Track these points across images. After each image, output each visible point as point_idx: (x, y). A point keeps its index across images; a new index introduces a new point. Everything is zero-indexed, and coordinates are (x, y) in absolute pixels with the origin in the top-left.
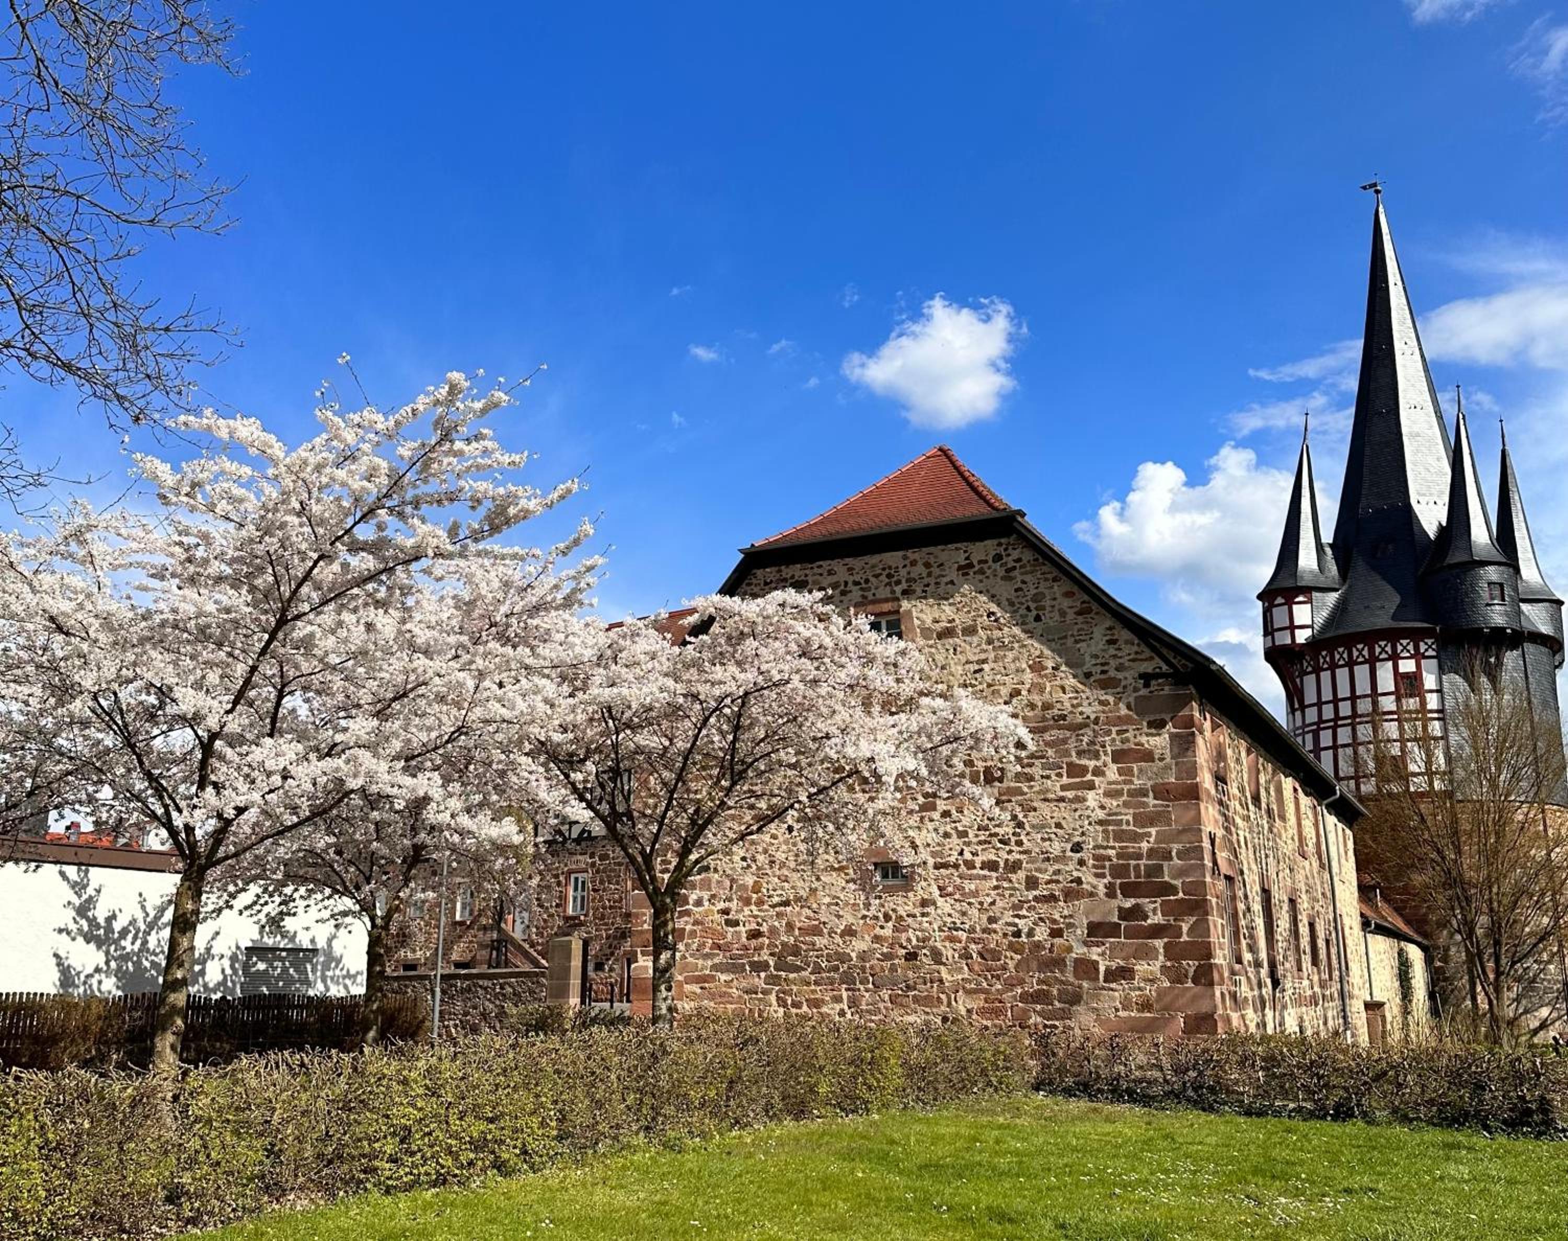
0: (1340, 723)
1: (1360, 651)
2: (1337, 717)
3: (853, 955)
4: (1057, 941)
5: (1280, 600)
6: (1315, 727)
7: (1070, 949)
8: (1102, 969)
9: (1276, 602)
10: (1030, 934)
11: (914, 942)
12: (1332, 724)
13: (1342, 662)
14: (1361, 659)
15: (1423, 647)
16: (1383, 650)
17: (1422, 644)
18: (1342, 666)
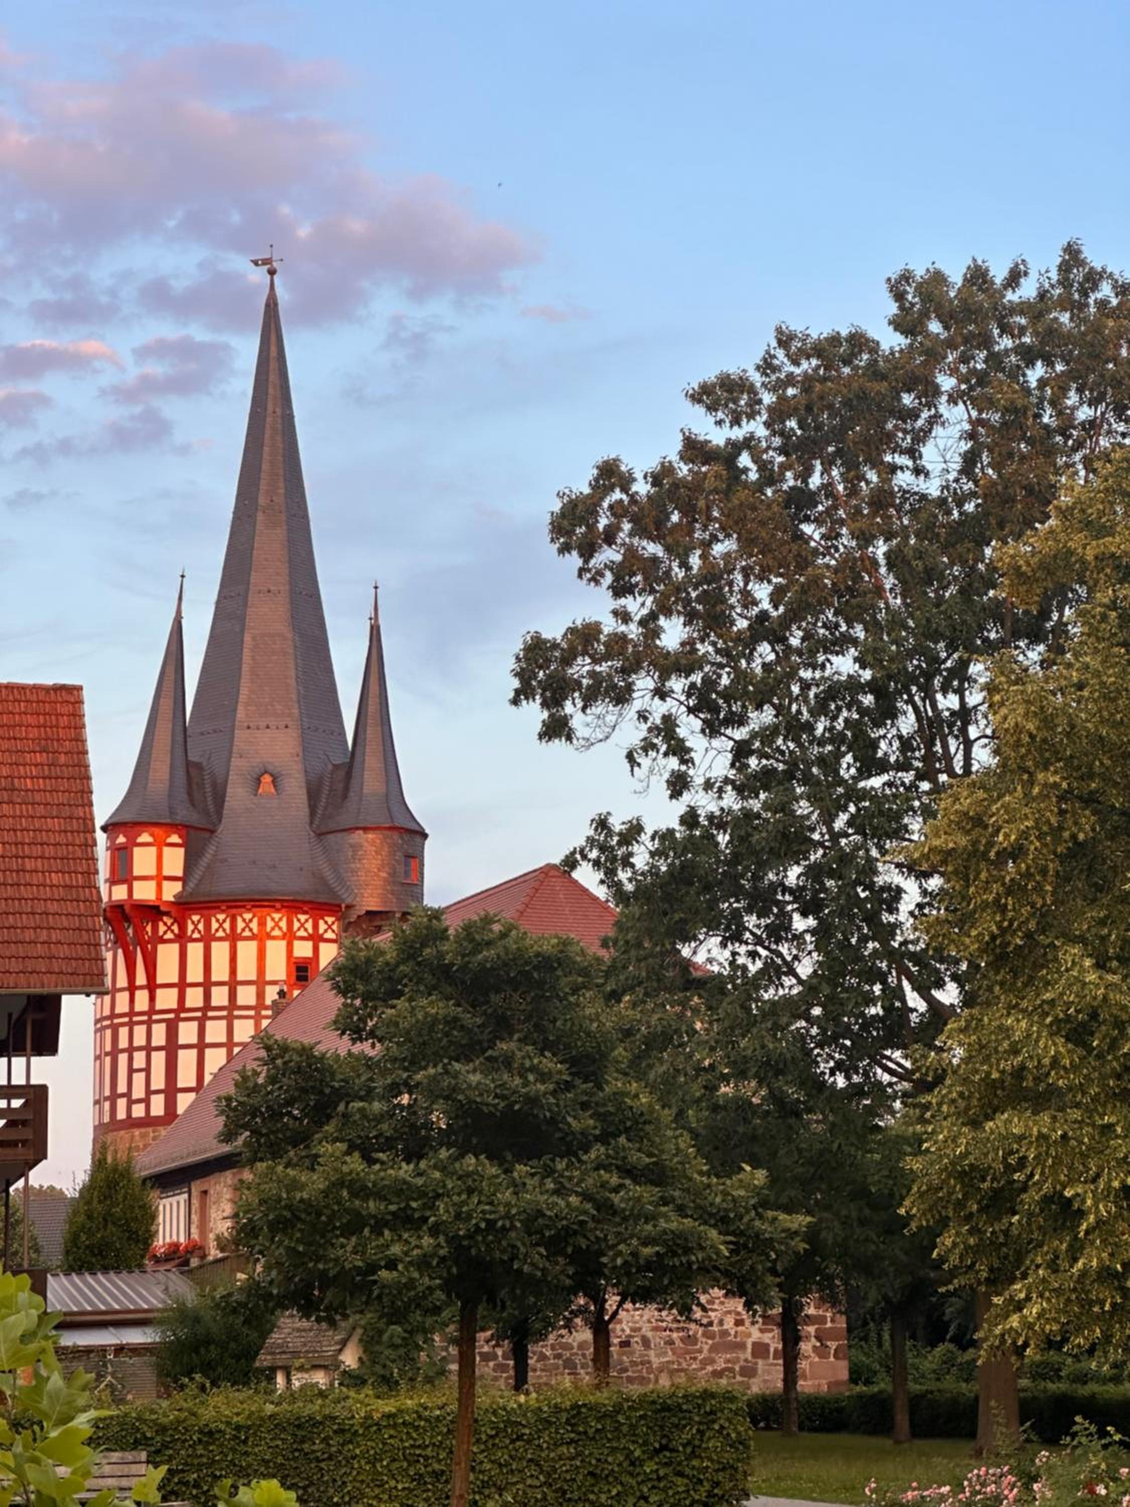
0: (210, 1014)
1: (247, 924)
2: (207, 1006)
3: (575, 1344)
4: (740, 1328)
5: (145, 838)
6: (172, 1016)
7: (749, 1335)
8: (772, 1350)
9: (140, 840)
10: (721, 1323)
11: (628, 1332)
12: (199, 1014)
13: (221, 934)
14: (247, 933)
15: (322, 927)
16: (277, 924)
17: (321, 922)
18: (221, 939)
